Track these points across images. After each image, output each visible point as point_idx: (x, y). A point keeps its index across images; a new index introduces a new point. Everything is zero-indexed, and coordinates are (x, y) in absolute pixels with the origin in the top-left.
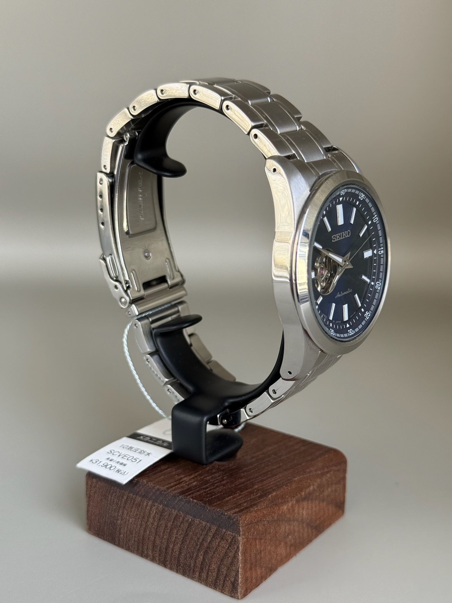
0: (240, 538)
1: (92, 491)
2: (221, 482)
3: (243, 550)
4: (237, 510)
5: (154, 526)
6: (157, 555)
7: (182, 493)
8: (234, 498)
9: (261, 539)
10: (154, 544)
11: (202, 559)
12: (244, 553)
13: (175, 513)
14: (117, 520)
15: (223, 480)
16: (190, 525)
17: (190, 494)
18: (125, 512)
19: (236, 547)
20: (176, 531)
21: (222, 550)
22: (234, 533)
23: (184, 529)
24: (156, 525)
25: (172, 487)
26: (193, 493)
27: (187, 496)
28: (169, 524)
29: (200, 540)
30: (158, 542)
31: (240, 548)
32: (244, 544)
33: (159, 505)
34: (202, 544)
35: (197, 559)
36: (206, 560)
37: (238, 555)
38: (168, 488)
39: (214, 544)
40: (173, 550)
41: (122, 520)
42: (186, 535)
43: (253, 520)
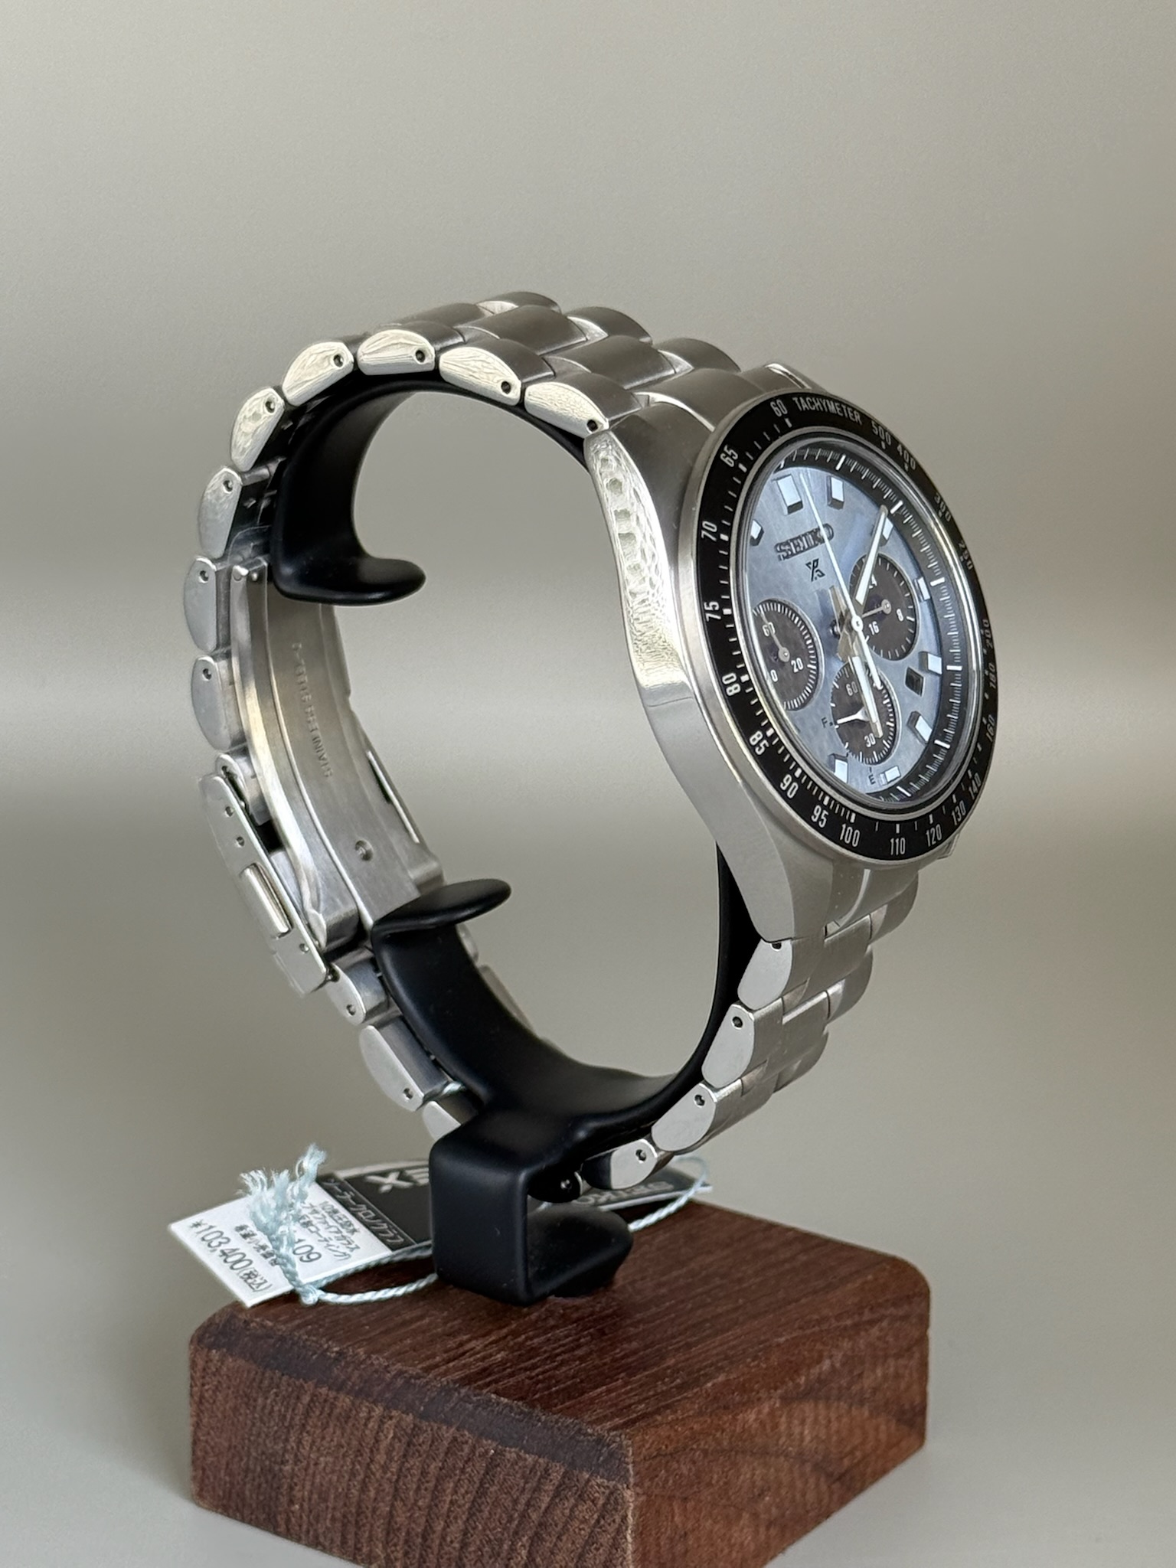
0: (628, 1494)
1: (206, 1387)
2: (573, 1349)
3: (637, 1525)
4: (618, 1421)
5: (389, 1475)
6: (400, 1555)
7: (467, 1381)
8: (609, 1391)
9: (685, 1499)
10: (389, 1523)
12: (640, 1534)
13: (448, 1433)
14: (283, 1463)
15: (579, 1346)
16: (492, 1465)
17: (488, 1385)
18: (307, 1440)
20: (452, 1485)
22: (613, 1480)
24: (394, 1470)
25: (437, 1366)
26: (496, 1381)
27: (481, 1388)
28: (433, 1467)
29: (520, 1507)
30: (401, 1519)
31: (630, 1520)
32: (641, 1511)
33: (404, 1416)
34: (524, 1516)
38: (427, 1370)
40: (443, 1538)
41: (297, 1461)
42: (482, 1492)
43: (664, 1447)
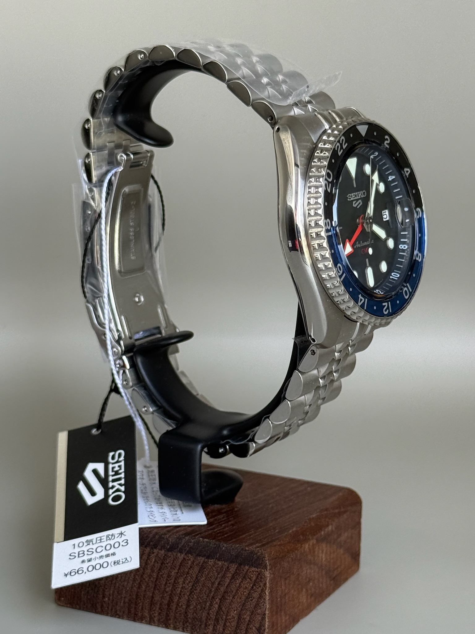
11: (217, 608)
19: (262, 585)
21: (244, 592)
23: (193, 576)
35: (211, 609)
36: (223, 609)
37: (265, 594)
39: (233, 587)
